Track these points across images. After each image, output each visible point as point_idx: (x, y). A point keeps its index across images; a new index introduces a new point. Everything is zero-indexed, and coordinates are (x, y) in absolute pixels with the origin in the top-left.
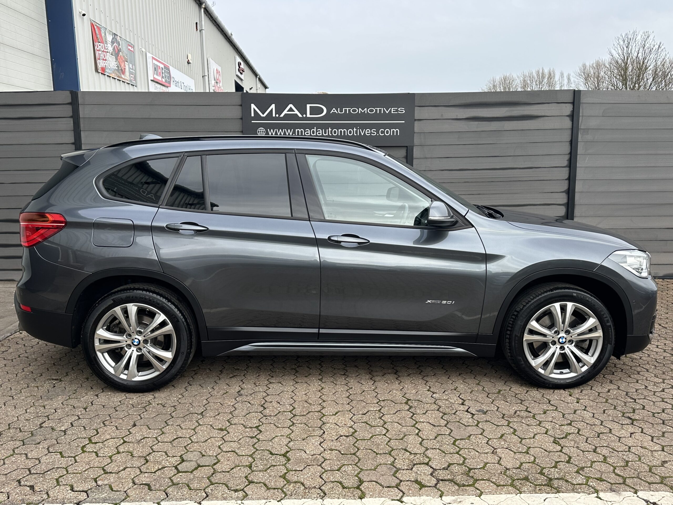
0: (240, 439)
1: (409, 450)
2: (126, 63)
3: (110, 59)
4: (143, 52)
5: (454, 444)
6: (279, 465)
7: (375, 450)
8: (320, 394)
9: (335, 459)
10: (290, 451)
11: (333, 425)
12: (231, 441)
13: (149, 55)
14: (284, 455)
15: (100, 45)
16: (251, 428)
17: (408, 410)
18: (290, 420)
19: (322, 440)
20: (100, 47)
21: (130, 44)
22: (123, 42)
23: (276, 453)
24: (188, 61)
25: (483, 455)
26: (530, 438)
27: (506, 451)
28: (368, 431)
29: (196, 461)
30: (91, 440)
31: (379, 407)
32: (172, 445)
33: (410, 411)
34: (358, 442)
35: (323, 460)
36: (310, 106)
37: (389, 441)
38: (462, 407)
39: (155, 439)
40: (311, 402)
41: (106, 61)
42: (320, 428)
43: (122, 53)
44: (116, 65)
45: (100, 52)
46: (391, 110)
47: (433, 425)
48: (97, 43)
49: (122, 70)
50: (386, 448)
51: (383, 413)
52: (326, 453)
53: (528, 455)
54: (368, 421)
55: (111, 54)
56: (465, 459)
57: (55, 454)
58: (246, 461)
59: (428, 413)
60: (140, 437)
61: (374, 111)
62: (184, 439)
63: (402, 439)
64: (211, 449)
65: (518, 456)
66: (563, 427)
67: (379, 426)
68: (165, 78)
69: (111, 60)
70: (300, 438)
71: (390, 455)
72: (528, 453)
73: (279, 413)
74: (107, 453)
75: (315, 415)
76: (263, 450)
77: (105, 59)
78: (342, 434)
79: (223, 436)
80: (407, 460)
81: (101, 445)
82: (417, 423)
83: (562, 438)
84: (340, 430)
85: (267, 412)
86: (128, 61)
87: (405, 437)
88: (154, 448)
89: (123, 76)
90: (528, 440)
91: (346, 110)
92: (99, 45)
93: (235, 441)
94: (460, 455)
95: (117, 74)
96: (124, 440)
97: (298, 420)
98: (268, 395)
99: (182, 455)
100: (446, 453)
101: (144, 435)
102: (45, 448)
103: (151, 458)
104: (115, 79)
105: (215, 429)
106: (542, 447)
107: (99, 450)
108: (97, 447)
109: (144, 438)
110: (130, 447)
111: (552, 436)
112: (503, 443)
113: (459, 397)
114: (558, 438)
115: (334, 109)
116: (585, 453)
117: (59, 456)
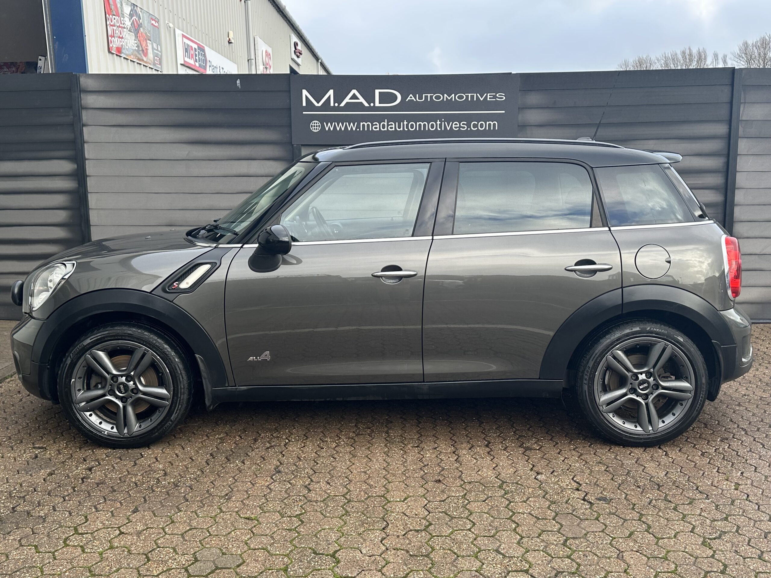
0: (274, 533)
1: (502, 552)
2: (148, 41)
3: (127, 36)
4: (170, 28)
5: (564, 544)
6: (324, 569)
7: (456, 551)
8: (384, 472)
9: (401, 562)
10: (340, 550)
11: (400, 515)
12: (262, 535)
13: (178, 32)
14: (333, 556)
15: (115, 19)
16: (290, 517)
17: (503, 496)
18: (342, 507)
19: (384, 536)
20: (114, 21)
21: (154, 18)
22: (145, 15)
23: (321, 552)
24: (229, 40)
25: (604, 560)
26: (669, 538)
27: (637, 555)
28: (447, 524)
29: (214, 562)
30: (77, 530)
31: (463, 491)
32: (183, 538)
33: (505, 498)
34: (432, 539)
35: (384, 563)
36: (380, 93)
37: (475, 539)
38: (576, 493)
39: (161, 531)
40: (372, 483)
41: (123, 40)
42: (383, 518)
43: (144, 29)
44: (136, 45)
45: (114, 28)
46: (487, 96)
47: (536, 517)
48: (111, 16)
49: (143, 50)
50: (471, 548)
51: (468, 500)
52: (389, 553)
53: (667, 562)
54: (448, 510)
55: (129, 31)
56: (579, 565)
57: (29, 548)
58: (279, 563)
59: (530, 501)
60: (142, 528)
61: (463, 97)
62: (201, 530)
63: (492, 536)
64: (235, 545)
65: (652, 562)
66: (716, 522)
67: (462, 518)
68: (199, 61)
69: (129, 38)
70: (354, 533)
71: (477, 557)
72: (666, 559)
73: (328, 497)
74: (96, 548)
75: (377, 501)
76: (303, 548)
77: (121, 36)
78: (411, 528)
79: (252, 528)
80: (499, 566)
81: (89, 536)
82: (514, 513)
83: (715, 539)
84: (410, 522)
85: (312, 495)
86: (152, 40)
87: (498, 534)
88: (159, 542)
89: (145, 59)
90: (666, 540)
91: (426, 97)
92: (113, 19)
93: (266, 535)
94: (572, 560)
95: (136, 56)
96: (120, 531)
97: (353, 507)
98: (315, 473)
99: (195, 553)
100: (554, 556)
101: (147, 525)
102: (16, 539)
103: (153, 556)
104: (134, 62)
105: (241, 518)
106: (686, 550)
107: (87, 543)
108: (84, 539)
109: (147, 528)
110: (127, 540)
111: (700, 536)
112: (633, 544)
113: (573, 479)
114: (709, 539)
115: (411, 95)
116: (746, 560)
117: (33, 551)
